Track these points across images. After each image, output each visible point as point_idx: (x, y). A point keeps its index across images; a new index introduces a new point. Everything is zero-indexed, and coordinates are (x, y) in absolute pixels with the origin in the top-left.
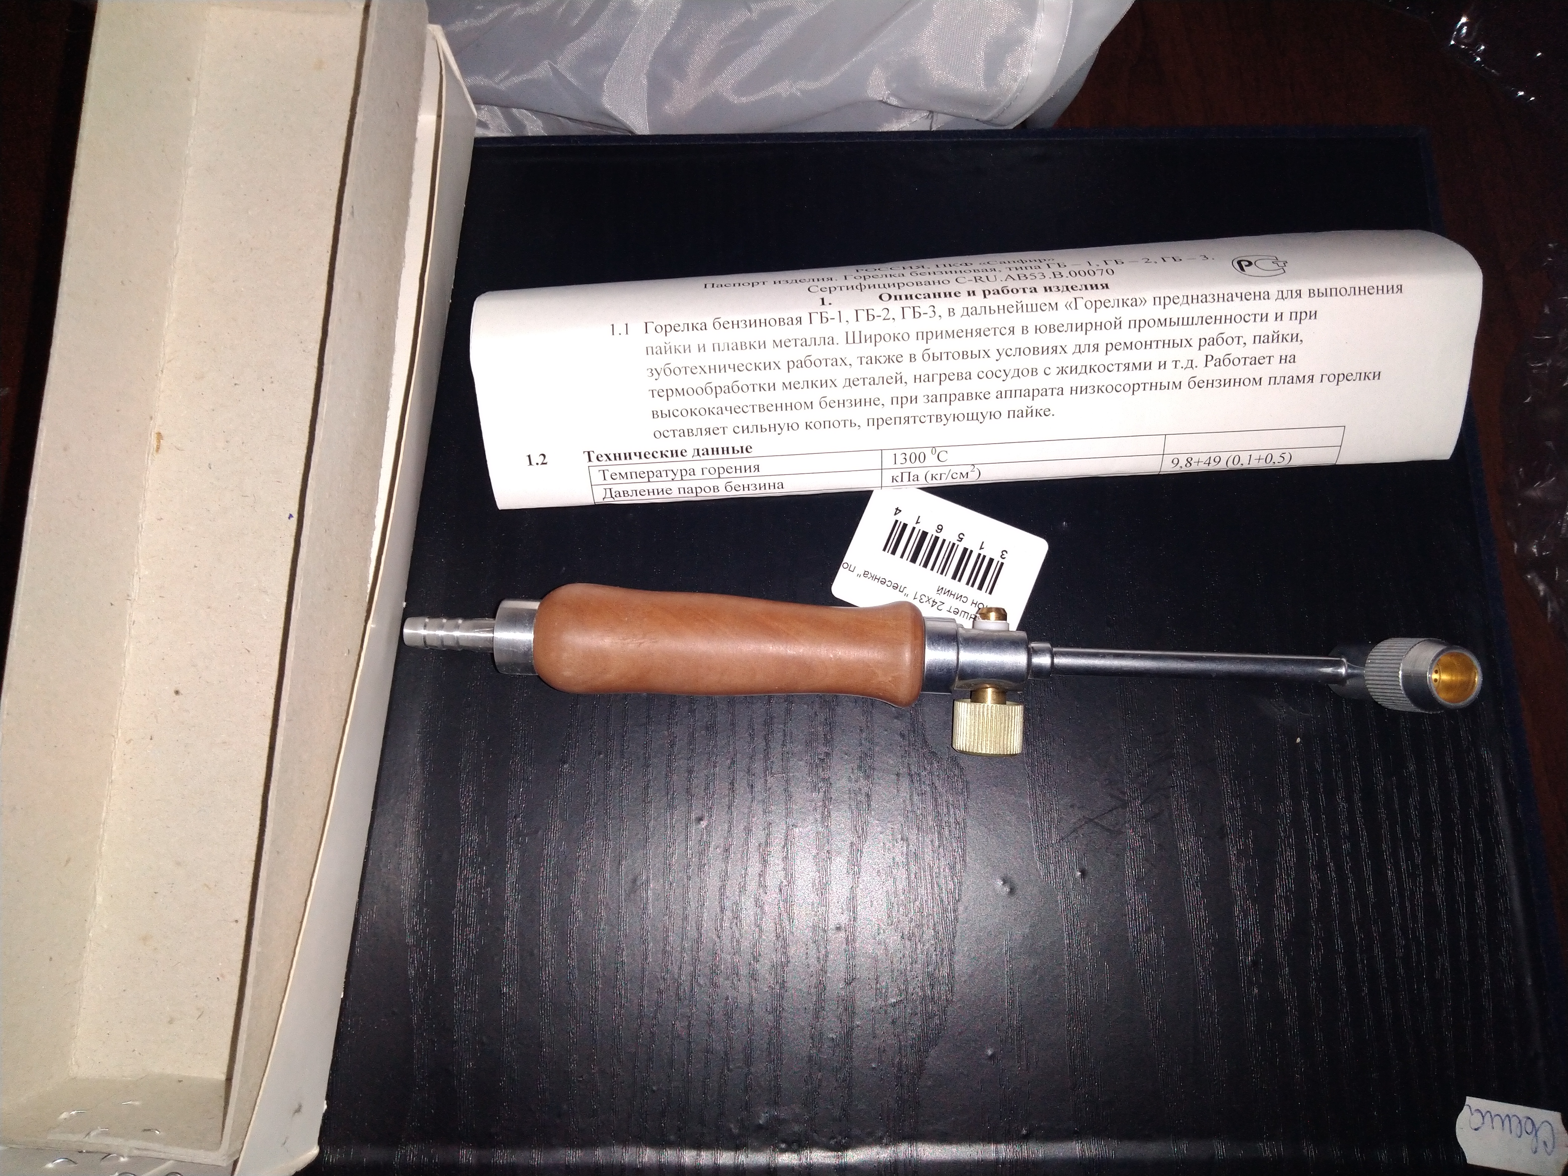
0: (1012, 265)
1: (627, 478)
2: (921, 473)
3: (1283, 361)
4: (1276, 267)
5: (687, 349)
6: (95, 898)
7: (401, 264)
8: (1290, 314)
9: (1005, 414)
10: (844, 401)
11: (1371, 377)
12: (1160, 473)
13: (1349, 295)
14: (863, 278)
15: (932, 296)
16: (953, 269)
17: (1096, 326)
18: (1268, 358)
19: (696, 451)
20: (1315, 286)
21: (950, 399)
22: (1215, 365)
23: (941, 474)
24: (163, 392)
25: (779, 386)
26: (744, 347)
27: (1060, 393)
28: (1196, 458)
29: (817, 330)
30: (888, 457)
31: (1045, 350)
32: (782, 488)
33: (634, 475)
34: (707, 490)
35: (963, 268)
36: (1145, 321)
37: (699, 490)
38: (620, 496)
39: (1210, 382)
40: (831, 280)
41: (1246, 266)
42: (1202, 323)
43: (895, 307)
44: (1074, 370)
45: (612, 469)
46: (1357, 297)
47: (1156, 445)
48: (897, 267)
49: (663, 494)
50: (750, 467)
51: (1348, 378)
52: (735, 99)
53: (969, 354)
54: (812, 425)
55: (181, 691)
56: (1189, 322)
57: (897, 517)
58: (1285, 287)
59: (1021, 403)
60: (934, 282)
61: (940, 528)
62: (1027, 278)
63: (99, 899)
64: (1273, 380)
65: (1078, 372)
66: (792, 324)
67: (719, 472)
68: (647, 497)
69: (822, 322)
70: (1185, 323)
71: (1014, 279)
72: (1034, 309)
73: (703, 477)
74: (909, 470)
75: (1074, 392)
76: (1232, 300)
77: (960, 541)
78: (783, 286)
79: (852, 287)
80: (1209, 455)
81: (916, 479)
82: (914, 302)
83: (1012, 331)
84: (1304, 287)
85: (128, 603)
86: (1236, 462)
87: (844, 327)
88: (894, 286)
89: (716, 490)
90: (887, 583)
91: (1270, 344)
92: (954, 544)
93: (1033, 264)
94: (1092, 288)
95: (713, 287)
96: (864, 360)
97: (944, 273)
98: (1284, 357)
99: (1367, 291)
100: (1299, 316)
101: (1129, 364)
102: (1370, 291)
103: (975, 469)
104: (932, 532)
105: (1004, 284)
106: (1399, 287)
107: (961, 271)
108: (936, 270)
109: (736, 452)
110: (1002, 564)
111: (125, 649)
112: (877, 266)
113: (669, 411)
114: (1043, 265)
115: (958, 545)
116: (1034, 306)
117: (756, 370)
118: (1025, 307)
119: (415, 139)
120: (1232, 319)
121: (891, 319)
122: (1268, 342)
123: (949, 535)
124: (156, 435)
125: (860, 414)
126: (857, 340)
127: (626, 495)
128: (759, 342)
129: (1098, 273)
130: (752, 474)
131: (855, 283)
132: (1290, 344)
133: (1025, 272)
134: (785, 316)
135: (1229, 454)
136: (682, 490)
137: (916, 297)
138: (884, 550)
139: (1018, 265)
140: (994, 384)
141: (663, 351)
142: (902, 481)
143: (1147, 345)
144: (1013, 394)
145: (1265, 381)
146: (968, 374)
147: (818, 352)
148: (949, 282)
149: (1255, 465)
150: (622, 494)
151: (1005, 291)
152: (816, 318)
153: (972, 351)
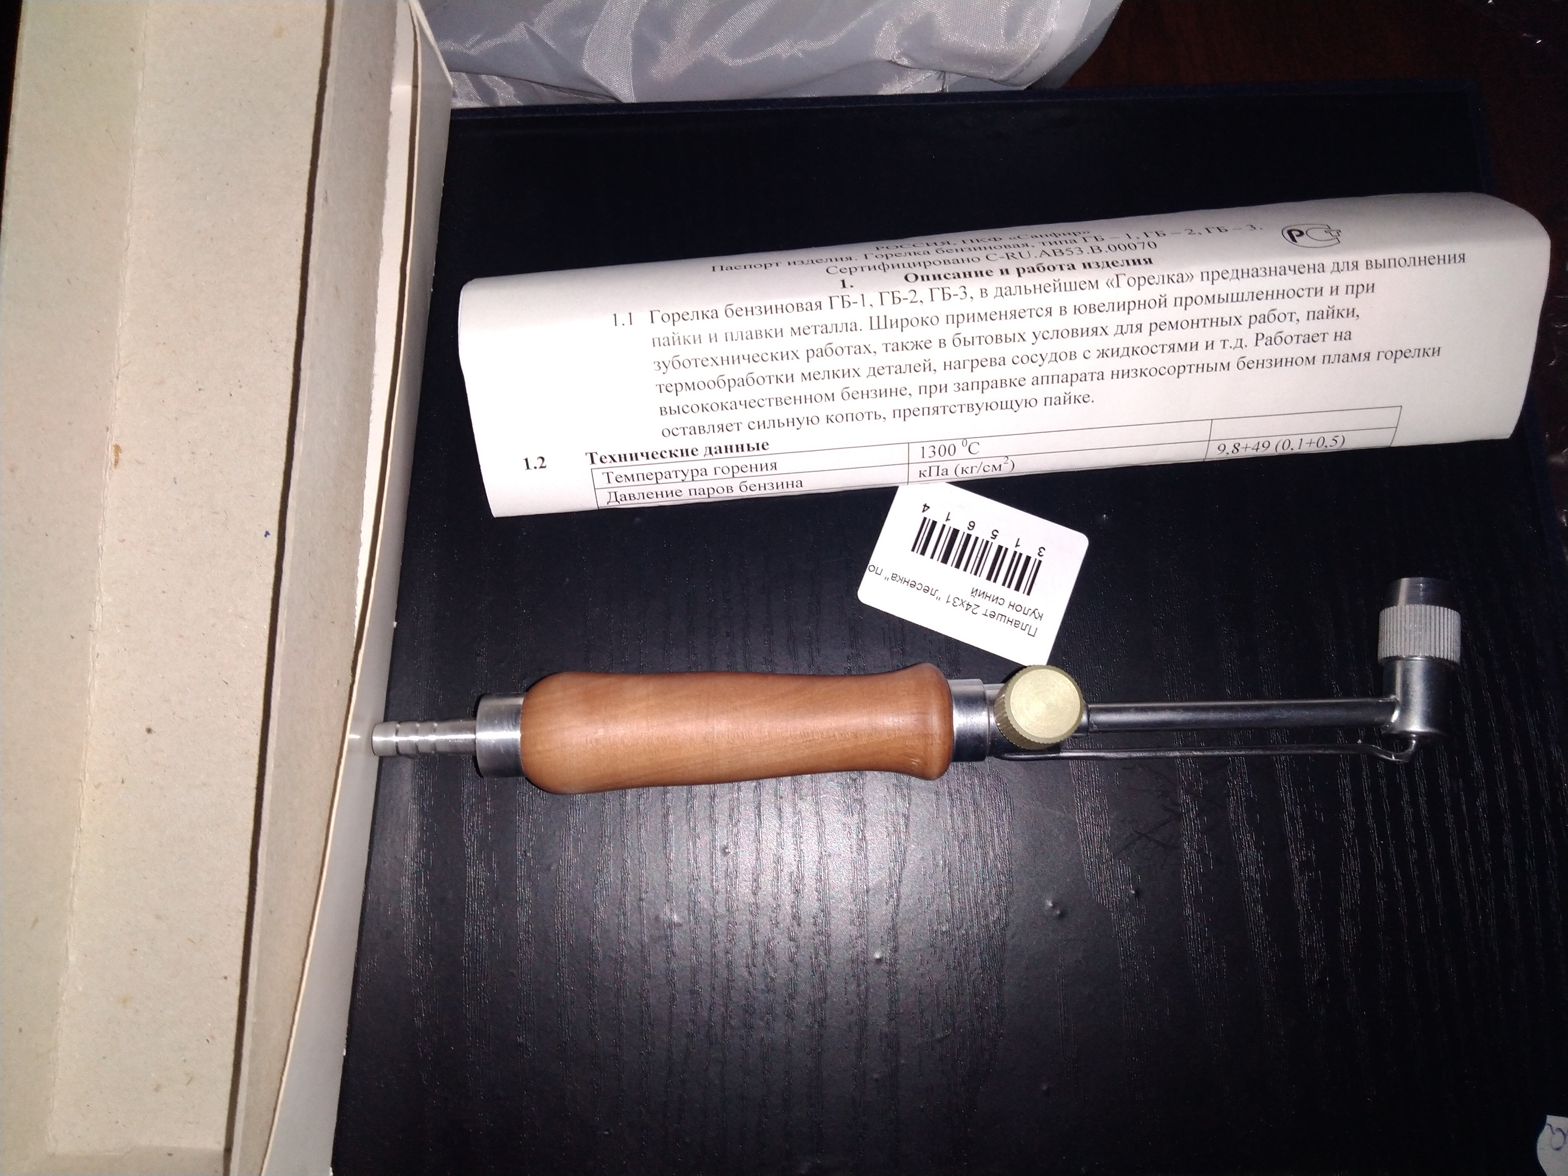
0: (1045, 239)
1: (633, 480)
2: (951, 466)
3: (1338, 338)
4: (1329, 236)
5: (697, 340)
6: (67, 958)
7: (379, 253)
8: (1346, 287)
9: (1041, 402)
10: (868, 391)
11: (1430, 353)
12: (1206, 460)
13: (1408, 266)
14: (885, 257)
15: (962, 275)
16: (981, 244)
17: (1138, 304)
18: (1323, 335)
19: (708, 449)
20: (1373, 256)
21: (982, 386)
22: (1266, 344)
23: (972, 468)
24: (119, 399)
25: (798, 377)
26: (759, 336)
27: (1100, 378)
28: (1243, 443)
29: (838, 315)
30: (916, 450)
31: (1084, 332)
32: (801, 486)
33: (641, 477)
34: (720, 490)
35: (993, 244)
36: (1192, 298)
37: (711, 491)
38: (626, 499)
39: (1261, 362)
40: (851, 259)
41: (1297, 236)
42: (1252, 300)
43: (923, 288)
44: (1116, 352)
45: (618, 471)
46: (1418, 268)
47: (1201, 431)
48: (919, 244)
49: (672, 496)
50: (767, 466)
51: (1406, 355)
52: (730, 62)
53: (1003, 338)
54: (833, 419)
55: (154, 729)
56: (1239, 298)
57: (926, 514)
58: (1340, 259)
59: (1060, 389)
60: (962, 260)
61: (972, 525)
62: (1063, 254)
63: (72, 958)
64: (1327, 358)
65: (1120, 354)
66: (812, 309)
67: (733, 471)
68: (655, 499)
69: (843, 307)
70: (1235, 299)
71: (1049, 255)
72: (1073, 288)
73: (716, 477)
74: (937, 464)
75: (1115, 377)
76: (1285, 274)
77: (994, 538)
78: (799, 267)
79: (874, 267)
80: (1257, 440)
81: (945, 473)
82: (943, 283)
83: (1049, 312)
84: (1361, 258)
85: (91, 634)
86: (1285, 447)
87: (867, 312)
88: (920, 265)
89: (730, 491)
90: (917, 586)
91: (1325, 320)
92: (987, 542)
93: (1068, 238)
94: (1134, 263)
95: (722, 269)
96: (890, 347)
97: (973, 249)
98: (1339, 334)
99: (1428, 261)
100: (1355, 290)
101: (1174, 345)
102: (1431, 261)
103: (1009, 461)
104: (963, 530)
105: (1040, 260)
106: (1462, 256)
107: (990, 248)
108: (963, 246)
109: (751, 449)
110: (1040, 562)
111: (89, 685)
112: (898, 242)
113: (678, 407)
114: (1079, 239)
115: (992, 543)
116: (1073, 285)
117: (772, 360)
118: (1063, 285)
119: (389, 113)
120: (1284, 294)
121: (919, 302)
122: (1322, 318)
123: (982, 533)
124: (113, 448)
125: (885, 406)
126: (882, 325)
127: (632, 498)
128: (776, 330)
129: (1139, 246)
130: (769, 472)
131: (878, 262)
132: (1346, 319)
133: (1059, 246)
134: (804, 300)
135: (1278, 438)
136: (693, 492)
137: (945, 277)
138: (913, 550)
139: (1052, 239)
140: (1029, 371)
141: (671, 342)
142: (930, 475)
143: (1192, 324)
144: (1050, 379)
145: (1319, 359)
146: (1002, 359)
147: (840, 339)
148: (979, 259)
149: (1306, 449)
150: (628, 497)
151: (1041, 269)
152: (837, 302)
153: (1006, 335)
